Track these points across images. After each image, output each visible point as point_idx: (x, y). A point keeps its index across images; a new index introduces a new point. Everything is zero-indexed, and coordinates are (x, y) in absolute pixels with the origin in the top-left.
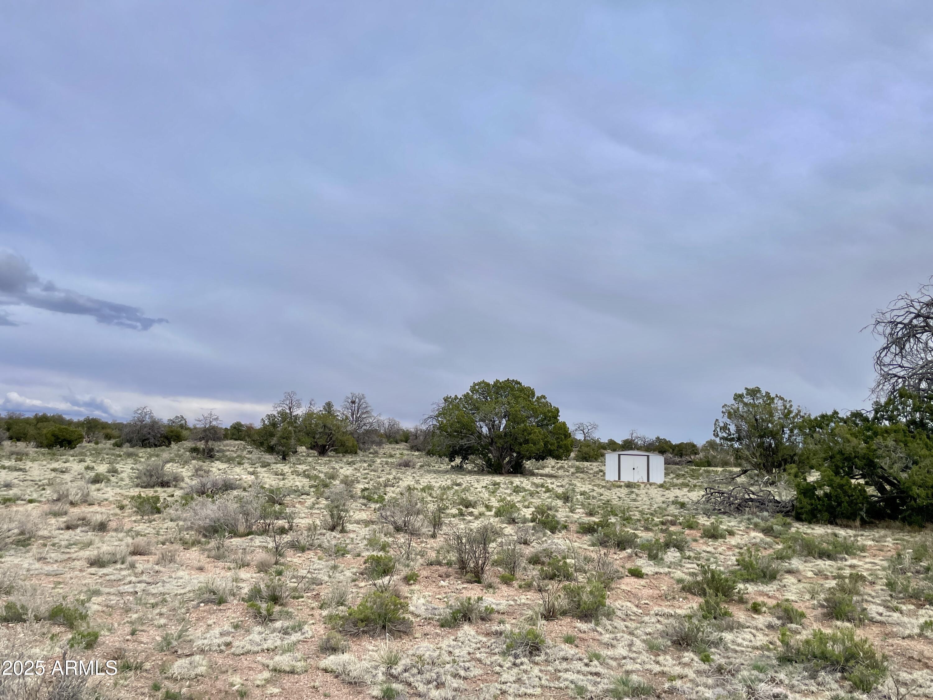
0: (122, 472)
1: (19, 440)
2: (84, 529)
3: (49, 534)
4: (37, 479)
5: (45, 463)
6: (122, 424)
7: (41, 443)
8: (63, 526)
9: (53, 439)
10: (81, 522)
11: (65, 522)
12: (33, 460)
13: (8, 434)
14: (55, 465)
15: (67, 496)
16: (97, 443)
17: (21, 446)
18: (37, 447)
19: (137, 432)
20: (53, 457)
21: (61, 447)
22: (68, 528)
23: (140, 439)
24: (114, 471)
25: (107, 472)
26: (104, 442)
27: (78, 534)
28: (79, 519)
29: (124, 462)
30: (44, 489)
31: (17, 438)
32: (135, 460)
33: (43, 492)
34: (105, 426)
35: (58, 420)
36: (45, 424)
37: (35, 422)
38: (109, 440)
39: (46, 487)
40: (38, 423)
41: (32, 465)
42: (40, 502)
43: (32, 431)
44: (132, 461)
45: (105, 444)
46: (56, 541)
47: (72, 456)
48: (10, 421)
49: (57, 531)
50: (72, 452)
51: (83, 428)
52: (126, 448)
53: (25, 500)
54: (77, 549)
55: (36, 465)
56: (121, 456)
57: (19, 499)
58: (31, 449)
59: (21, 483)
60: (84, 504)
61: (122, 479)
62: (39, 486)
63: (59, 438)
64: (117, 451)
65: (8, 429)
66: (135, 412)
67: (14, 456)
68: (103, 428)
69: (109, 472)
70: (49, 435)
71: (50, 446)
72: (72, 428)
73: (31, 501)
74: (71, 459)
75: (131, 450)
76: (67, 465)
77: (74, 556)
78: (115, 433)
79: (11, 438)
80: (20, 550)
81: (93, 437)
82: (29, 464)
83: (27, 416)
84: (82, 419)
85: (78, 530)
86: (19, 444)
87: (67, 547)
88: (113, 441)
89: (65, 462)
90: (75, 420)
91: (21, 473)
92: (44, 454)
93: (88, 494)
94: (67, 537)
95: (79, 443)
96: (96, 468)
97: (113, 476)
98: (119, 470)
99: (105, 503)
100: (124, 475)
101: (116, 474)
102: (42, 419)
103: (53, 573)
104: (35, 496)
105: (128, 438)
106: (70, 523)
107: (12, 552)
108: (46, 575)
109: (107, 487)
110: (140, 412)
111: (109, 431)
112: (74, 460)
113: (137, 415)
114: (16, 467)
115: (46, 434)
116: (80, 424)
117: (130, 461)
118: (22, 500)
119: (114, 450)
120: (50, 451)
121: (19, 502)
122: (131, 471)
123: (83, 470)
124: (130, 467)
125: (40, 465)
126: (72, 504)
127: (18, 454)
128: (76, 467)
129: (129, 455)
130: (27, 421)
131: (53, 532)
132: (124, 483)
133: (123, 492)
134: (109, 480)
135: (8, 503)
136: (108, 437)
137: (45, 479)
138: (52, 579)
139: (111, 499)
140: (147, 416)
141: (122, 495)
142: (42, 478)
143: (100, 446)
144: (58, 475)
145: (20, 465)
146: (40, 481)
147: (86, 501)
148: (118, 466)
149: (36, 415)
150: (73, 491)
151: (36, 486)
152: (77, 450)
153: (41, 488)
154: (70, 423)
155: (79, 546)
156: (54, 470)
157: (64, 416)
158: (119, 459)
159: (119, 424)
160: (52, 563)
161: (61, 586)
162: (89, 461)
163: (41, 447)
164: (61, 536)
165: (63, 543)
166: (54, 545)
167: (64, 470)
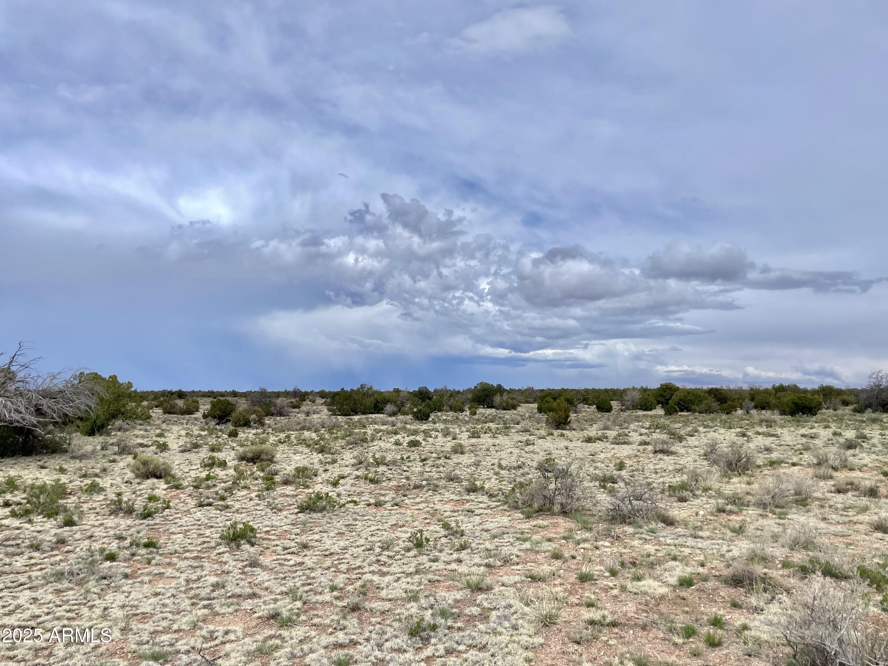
0: (871, 438)
1: (763, 408)
2: (854, 493)
3: (823, 496)
4: (791, 443)
5: (792, 429)
6: (856, 389)
7: (784, 411)
8: (833, 489)
9: (794, 407)
10: (849, 487)
11: (834, 486)
12: (782, 427)
13: (753, 403)
14: (803, 431)
15: (827, 461)
16: (835, 410)
17: (767, 414)
18: (781, 414)
19: (875, 397)
20: (799, 425)
21: (804, 414)
22: (839, 491)
23: (880, 404)
24: (864, 437)
25: (855, 438)
26: (842, 408)
27: (850, 498)
28: (847, 484)
29: (870, 428)
30: (801, 454)
31: (762, 406)
32: (881, 426)
33: (801, 456)
34: (839, 392)
35: (794, 389)
36: (783, 393)
37: (774, 391)
38: (847, 406)
39: (802, 451)
40: (776, 393)
41: (782, 431)
42: (801, 465)
43: (773, 400)
44: (878, 427)
45: (844, 410)
46: (832, 503)
47: (816, 422)
48: (752, 392)
49: (829, 494)
50: (814, 418)
51: (819, 395)
52: (869, 414)
53: (788, 463)
54: (854, 513)
55: (785, 431)
56: (864, 422)
57: (782, 462)
58: (776, 416)
59: (779, 448)
60: (844, 469)
61: (874, 445)
62: (796, 451)
63: (799, 406)
64: (858, 416)
65: (752, 400)
66: (870, 377)
67: (764, 424)
68: (838, 395)
69: (858, 437)
70: (790, 404)
71: (792, 413)
72: (809, 396)
73: (794, 465)
74: (816, 425)
75: (874, 415)
76: (814, 431)
77: (855, 519)
78: (852, 398)
79: (756, 407)
80: (801, 509)
81: (830, 403)
82: (779, 431)
83: (765, 387)
84: (816, 387)
85: (850, 494)
86: (764, 412)
87: (843, 510)
88: (851, 407)
89: (811, 429)
90: (809, 388)
91: (774, 438)
92: (789, 421)
93: (846, 460)
94: (841, 500)
95: (819, 409)
96: (843, 434)
97: (864, 442)
98: (868, 435)
99: (865, 468)
100: (874, 441)
101: (865, 440)
102: (780, 389)
103: (840, 534)
104: (795, 459)
105: (867, 403)
106: (839, 487)
107: (794, 510)
108: (834, 535)
109: (862, 453)
110: (875, 376)
111: (845, 397)
112: (819, 426)
113: (872, 380)
114: (769, 433)
115: (787, 403)
116: (814, 392)
117: (876, 426)
118: (785, 463)
119: (855, 415)
120: (793, 418)
121: (783, 465)
122: (880, 437)
123: (831, 436)
124: (878, 433)
125: (790, 431)
126: (835, 469)
127: (767, 421)
128: (825, 434)
129: (874, 421)
130: (766, 391)
131: (826, 494)
132: (878, 449)
133: (880, 458)
134: (862, 446)
135: (775, 466)
136: (846, 403)
137: (798, 444)
138: (840, 540)
139: (870, 465)
140: (884, 380)
141: (881, 462)
142: (795, 443)
143: (839, 412)
144: (809, 441)
145: (771, 431)
146: (795, 446)
147: (846, 466)
148: (866, 432)
149: (774, 385)
150: (831, 456)
151: (793, 451)
152: (819, 416)
153: (798, 452)
154: (805, 391)
155: (855, 510)
156: (803, 436)
157: (798, 385)
158: (864, 424)
159: (853, 389)
160: (835, 524)
161: (853, 547)
162: (834, 427)
163: (784, 414)
164: (834, 499)
165: (839, 506)
166: (830, 507)
167: (813, 435)
